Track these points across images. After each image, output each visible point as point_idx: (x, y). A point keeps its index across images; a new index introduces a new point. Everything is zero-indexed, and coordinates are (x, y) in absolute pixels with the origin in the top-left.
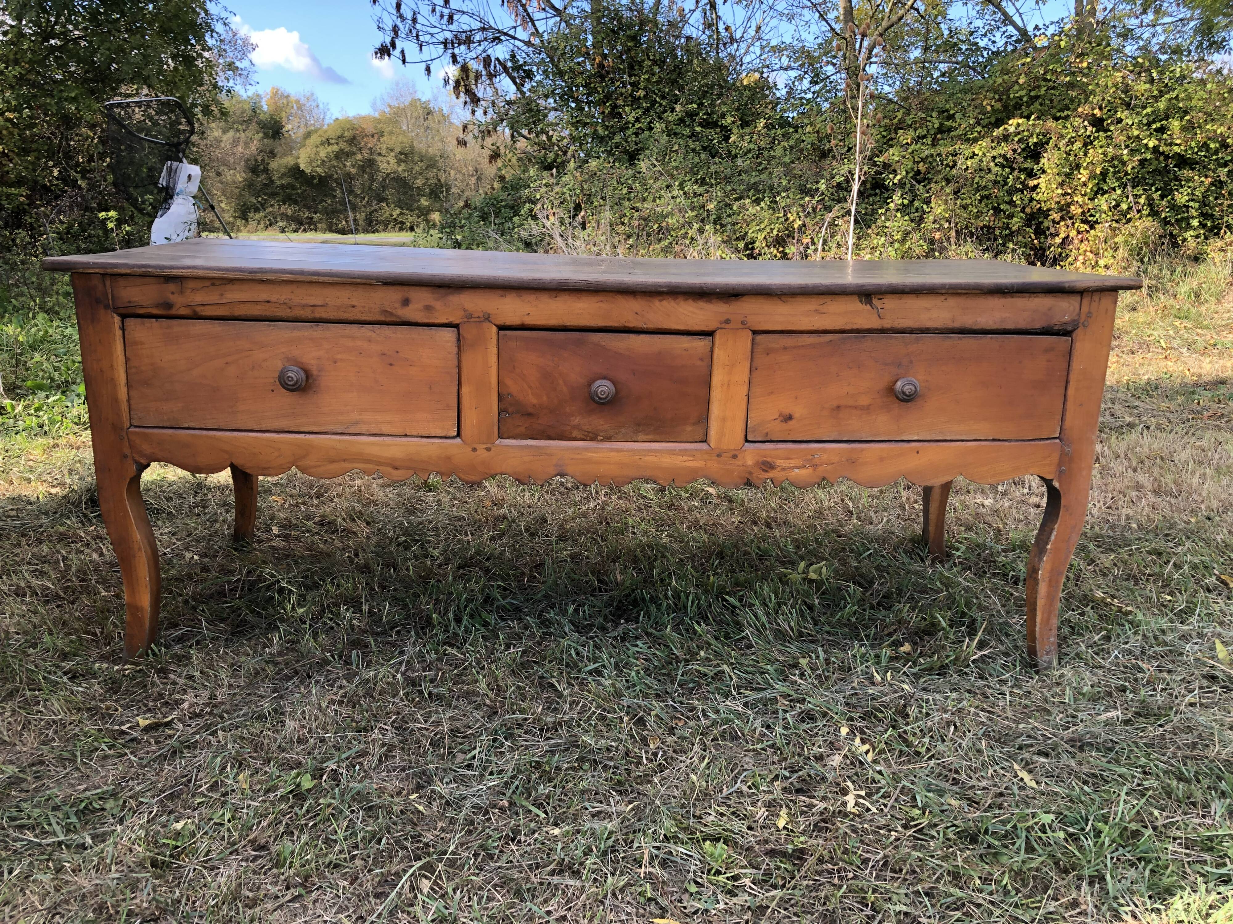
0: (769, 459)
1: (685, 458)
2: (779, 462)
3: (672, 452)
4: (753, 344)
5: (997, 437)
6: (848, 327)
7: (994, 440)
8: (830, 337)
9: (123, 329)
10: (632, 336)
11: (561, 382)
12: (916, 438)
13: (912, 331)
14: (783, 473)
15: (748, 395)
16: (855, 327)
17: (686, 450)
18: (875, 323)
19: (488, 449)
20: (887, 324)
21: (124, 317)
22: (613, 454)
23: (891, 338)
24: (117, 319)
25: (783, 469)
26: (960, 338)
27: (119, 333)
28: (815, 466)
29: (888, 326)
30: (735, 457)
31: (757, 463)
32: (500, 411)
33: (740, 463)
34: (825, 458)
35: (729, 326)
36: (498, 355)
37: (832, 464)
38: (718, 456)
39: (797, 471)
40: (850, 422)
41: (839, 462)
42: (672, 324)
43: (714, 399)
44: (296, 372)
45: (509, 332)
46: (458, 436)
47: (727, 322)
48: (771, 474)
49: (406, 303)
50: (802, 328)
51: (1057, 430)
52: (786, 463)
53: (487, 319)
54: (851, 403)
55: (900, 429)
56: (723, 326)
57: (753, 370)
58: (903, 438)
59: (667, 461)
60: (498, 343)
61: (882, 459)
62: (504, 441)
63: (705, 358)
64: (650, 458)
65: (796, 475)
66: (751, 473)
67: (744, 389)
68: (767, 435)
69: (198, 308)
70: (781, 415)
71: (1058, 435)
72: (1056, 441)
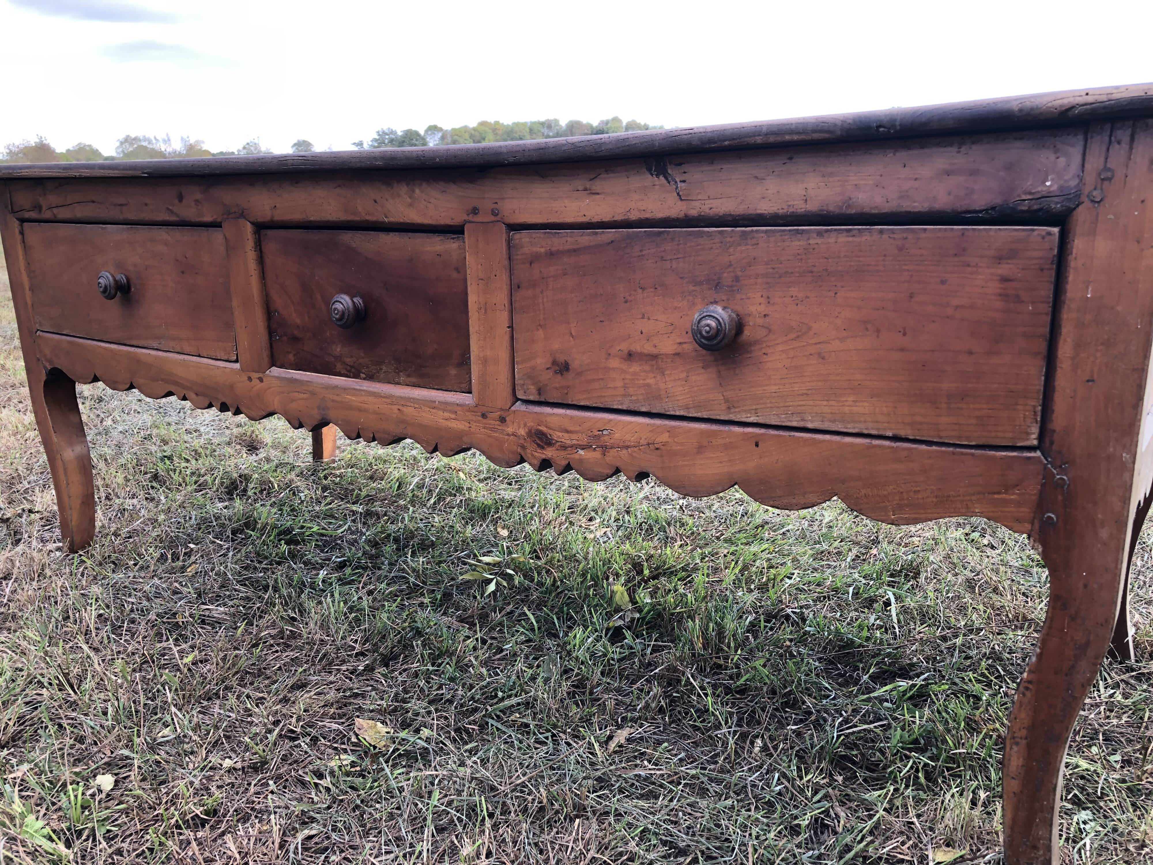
0: (543, 429)
1: (447, 415)
2: (557, 435)
3: (431, 404)
4: (509, 247)
5: (902, 433)
6: (634, 216)
7: (895, 438)
8: (611, 234)
9: (22, 233)
10: (383, 236)
11: (319, 297)
12: (752, 419)
13: (735, 222)
14: (563, 453)
15: (511, 327)
16: (643, 216)
17: (446, 403)
18: (674, 210)
19: (261, 380)
20: (695, 209)
21: (22, 221)
22: (371, 399)
23: (701, 234)
24: (16, 224)
25: (564, 447)
26: (820, 234)
27: (19, 237)
28: (605, 449)
29: (694, 213)
30: (503, 420)
31: (530, 434)
32: (271, 332)
33: (510, 430)
34: (617, 436)
35: (478, 219)
36: (261, 260)
37: (627, 447)
38: (484, 416)
39: (581, 452)
40: (648, 381)
41: (638, 445)
42: (414, 217)
43: (472, 330)
44: (106, 278)
45: (270, 232)
46: (236, 361)
47: (475, 211)
48: (549, 453)
49: (181, 198)
50: (569, 219)
51: (1035, 430)
52: (566, 439)
53: (242, 215)
54: (648, 348)
55: (727, 401)
56: (471, 218)
57: (514, 287)
58: (732, 417)
59: (427, 417)
60: (259, 246)
61: (701, 449)
62: (275, 371)
63: (461, 268)
64: (409, 411)
65: (581, 460)
66: (523, 447)
67: (503, 318)
68: (540, 392)
69: (55, 211)
70: (554, 363)
71: (1035, 442)
72: (1032, 454)
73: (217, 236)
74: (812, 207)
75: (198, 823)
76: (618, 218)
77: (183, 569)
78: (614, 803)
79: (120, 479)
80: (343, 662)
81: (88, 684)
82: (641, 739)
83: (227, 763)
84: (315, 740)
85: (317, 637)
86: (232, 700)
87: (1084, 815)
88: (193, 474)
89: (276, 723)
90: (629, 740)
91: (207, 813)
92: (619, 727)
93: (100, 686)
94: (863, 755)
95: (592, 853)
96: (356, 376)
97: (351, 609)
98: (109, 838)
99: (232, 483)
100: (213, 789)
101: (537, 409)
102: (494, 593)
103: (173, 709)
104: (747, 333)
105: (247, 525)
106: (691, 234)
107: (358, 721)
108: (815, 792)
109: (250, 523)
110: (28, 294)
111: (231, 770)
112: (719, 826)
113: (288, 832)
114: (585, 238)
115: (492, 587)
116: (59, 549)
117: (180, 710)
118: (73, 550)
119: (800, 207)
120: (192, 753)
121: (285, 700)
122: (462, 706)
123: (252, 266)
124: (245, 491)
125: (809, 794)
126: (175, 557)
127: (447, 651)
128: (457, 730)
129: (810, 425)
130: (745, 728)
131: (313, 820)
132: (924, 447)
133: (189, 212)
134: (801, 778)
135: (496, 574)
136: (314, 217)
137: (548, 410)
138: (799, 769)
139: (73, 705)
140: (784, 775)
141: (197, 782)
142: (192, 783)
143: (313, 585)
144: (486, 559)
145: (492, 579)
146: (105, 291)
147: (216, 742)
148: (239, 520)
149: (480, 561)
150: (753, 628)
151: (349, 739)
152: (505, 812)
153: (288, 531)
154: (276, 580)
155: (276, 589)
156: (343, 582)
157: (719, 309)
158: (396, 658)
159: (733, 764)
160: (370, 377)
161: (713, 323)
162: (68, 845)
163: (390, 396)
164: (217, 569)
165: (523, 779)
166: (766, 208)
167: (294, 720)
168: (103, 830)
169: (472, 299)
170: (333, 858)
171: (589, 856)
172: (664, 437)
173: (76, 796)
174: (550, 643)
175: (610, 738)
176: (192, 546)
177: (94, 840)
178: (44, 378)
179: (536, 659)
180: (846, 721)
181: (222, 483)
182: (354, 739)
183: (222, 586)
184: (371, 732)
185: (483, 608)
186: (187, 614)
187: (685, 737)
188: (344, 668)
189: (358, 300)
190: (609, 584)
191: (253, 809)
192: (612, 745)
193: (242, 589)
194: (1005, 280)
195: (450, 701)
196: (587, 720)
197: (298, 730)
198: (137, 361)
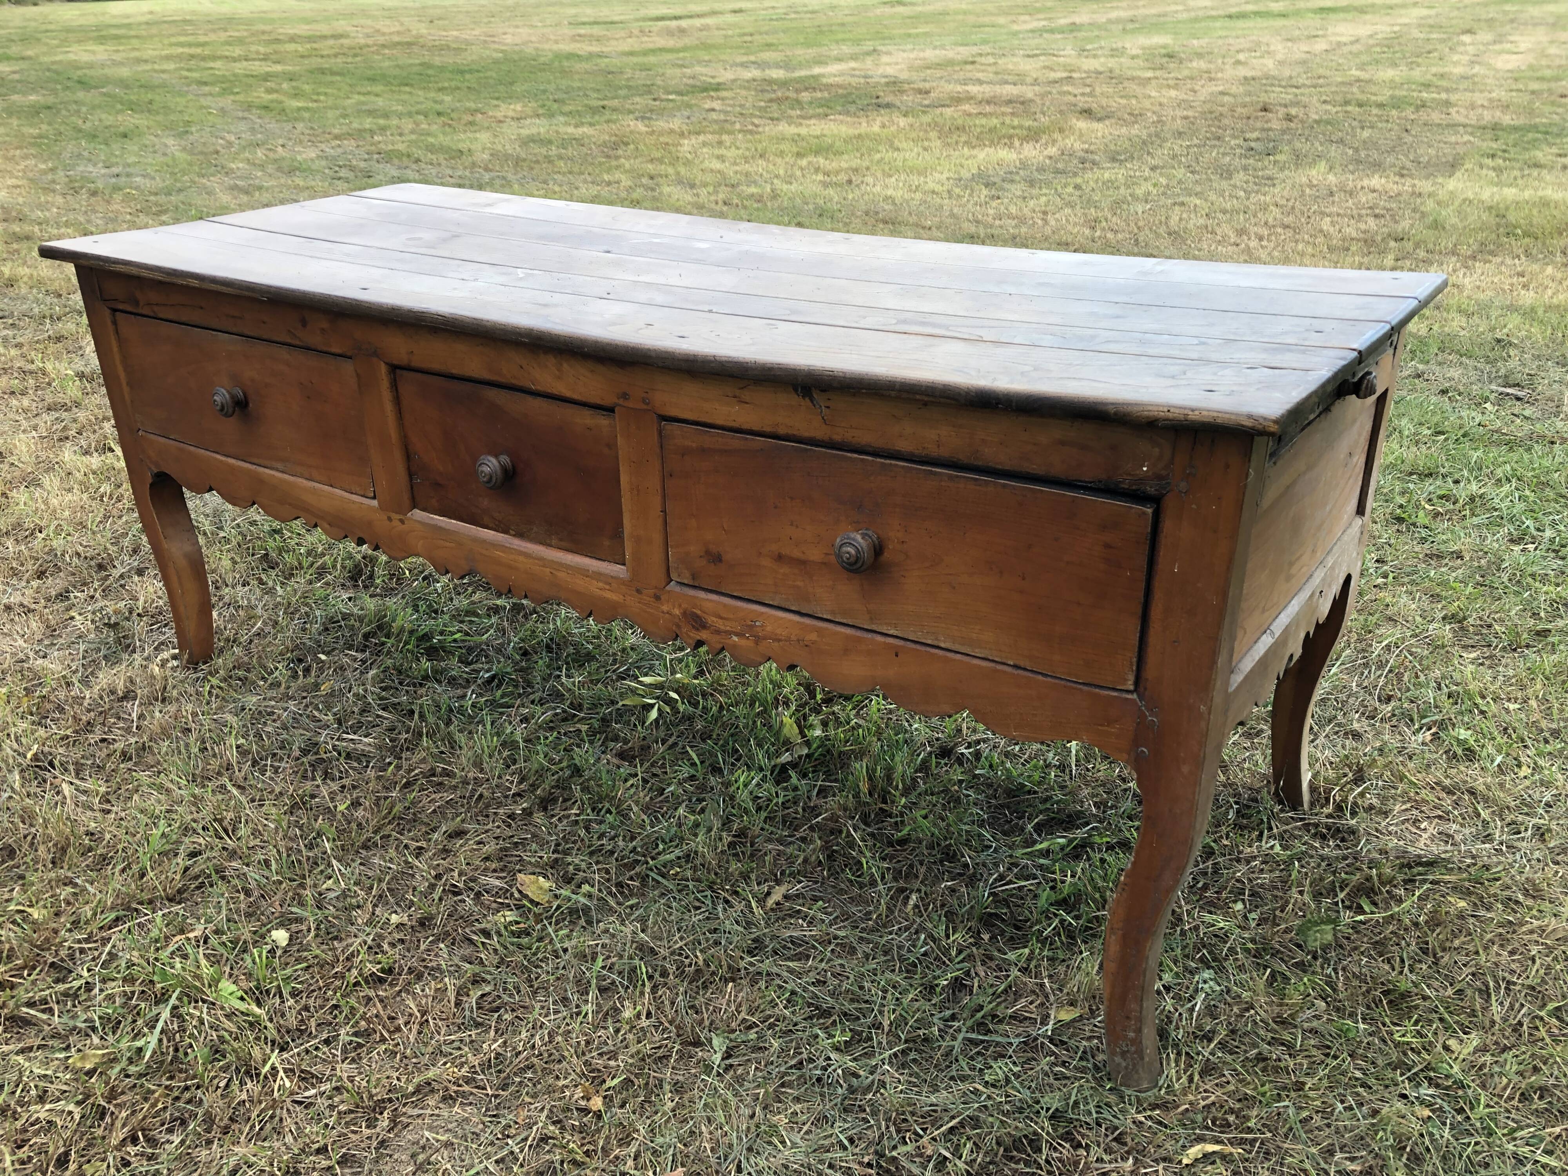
0: (698, 612)
1: (601, 585)
2: (711, 620)
3: (584, 572)
4: (660, 435)
5: (1022, 664)
6: (782, 431)
7: (1016, 667)
8: (761, 442)
9: (115, 323)
10: (530, 399)
12: (894, 632)
13: (876, 453)
14: (717, 637)
15: (664, 511)
16: (790, 432)
17: (600, 574)
18: (818, 431)
19: (402, 522)
20: (838, 434)
21: (114, 310)
22: (523, 558)
23: (844, 459)
24: (107, 312)
25: (718, 632)
26: (950, 477)
27: (111, 327)
28: (758, 640)
29: (837, 438)
30: (657, 598)
31: (684, 614)
32: (411, 475)
33: (665, 608)
34: (769, 628)
35: (630, 404)
36: (397, 401)
37: (779, 640)
38: (638, 591)
39: (735, 638)
40: (799, 583)
41: (788, 640)
42: (561, 389)
43: (625, 508)
44: (222, 396)
45: (405, 373)
46: (374, 498)
47: (625, 396)
48: (704, 635)
49: (304, 323)
50: (720, 422)
51: (1131, 678)
52: (720, 624)
53: (376, 354)
54: (796, 553)
55: (869, 612)
56: (621, 402)
57: (666, 476)
58: (874, 627)
59: (580, 583)
60: (394, 386)
61: (846, 651)
62: (418, 514)
63: (612, 445)
64: (561, 575)
65: (735, 646)
66: (678, 626)
67: (657, 501)
68: (694, 577)
69: (156, 308)
70: (708, 553)
71: (1132, 688)
72: (1129, 696)
73: (348, 368)
74: (944, 452)
75: (376, 981)
76: (768, 429)
77: (317, 686)
78: (767, 965)
79: (226, 563)
80: (500, 805)
81: (243, 831)
82: (797, 896)
83: (394, 918)
84: (478, 895)
85: (471, 775)
86: (392, 852)
87: (1207, 974)
88: (309, 553)
89: (438, 877)
90: (786, 897)
91: (383, 970)
92: (778, 882)
93: (256, 833)
94: (1011, 912)
95: (743, 1015)
96: (505, 532)
97: (504, 744)
98: (295, 994)
99: (356, 566)
100: (386, 947)
101: (692, 592)
102: (656, 721)
103: (334, 862)
104: (886, 555)
105: (380, 627)
106: (835, 456)
107: (520, 877)
108: (960, 952)
109: (382, 626)
110: (126, 389)
111: (400, 926)
112: (861, 988)
113: (462, 992)
114: (736, 442)
115: (654, 714)
116: (174, 657)
117: (339, 861)
118: (193, 663)
119: (933, 451)
120: (359, 907)
121: (446, 851)
122: (623, 858)
123: (389, 407)
124: (371, 577)
125: (954, 953)
126: (307, 671)
127: (607, 795)
128: (619, 885)
129: (943, 645)
130: (902, 884)
131: (484, 980)
132: (1040, 677)
133: (315, 339)
134: (948, 937)
135: (657, 698)
136: (455, 371)
137: (702, 594)
138: (947, 928)
139: (233, 854)
140: (931, 936)
141: (369, 942)
142: (365, 942)
143: (461, 710)
144: (647, 680)
145: (652, 706)
146: (222, 409)
147: (381, 896)
148: (371, 622)
149: (641, 683)
150: (924, 767)
151: (512, 895)
152: (664, 974)
153: (426, 637)
154: (421, 706)
155: (422, 716)
156: (493, 704)
157: (859, 537)
158: (555, 800)
159: (884, 924)
160: (520, 535)
161: (853, 552)
162: (259, 1004)
163: (541, 559)
164: (355, 689)
165: (680, 944)
166: (903, 446)
167: (456, 874)
168: (289, 989)
169: (624, 479)
170: (506, 1016)
171: (740, 1018)
172: (813, 636)
173: (260, 956)
174: (713, 781)
175: (768, 894)
176: (323, 657)
177: (281, 997)
178: (150, 481)
179: (700, 800)
180: (1001, 877)
181: (343, 567)
182: (517, 895)
183: (363, 711)
184: (534, 888)
185: (644, 738)
186: (330, 747)
187: (842, 892)
188: (501, 811)
189: (505, 459)
190: (777, 715)
191: (426, 967)
192: (770, 902)
193: (385, 714)
194: (1107, 546)
195: (612, 853)
196: (746, 877)
197: (461, 885)
198: (260, 481)
